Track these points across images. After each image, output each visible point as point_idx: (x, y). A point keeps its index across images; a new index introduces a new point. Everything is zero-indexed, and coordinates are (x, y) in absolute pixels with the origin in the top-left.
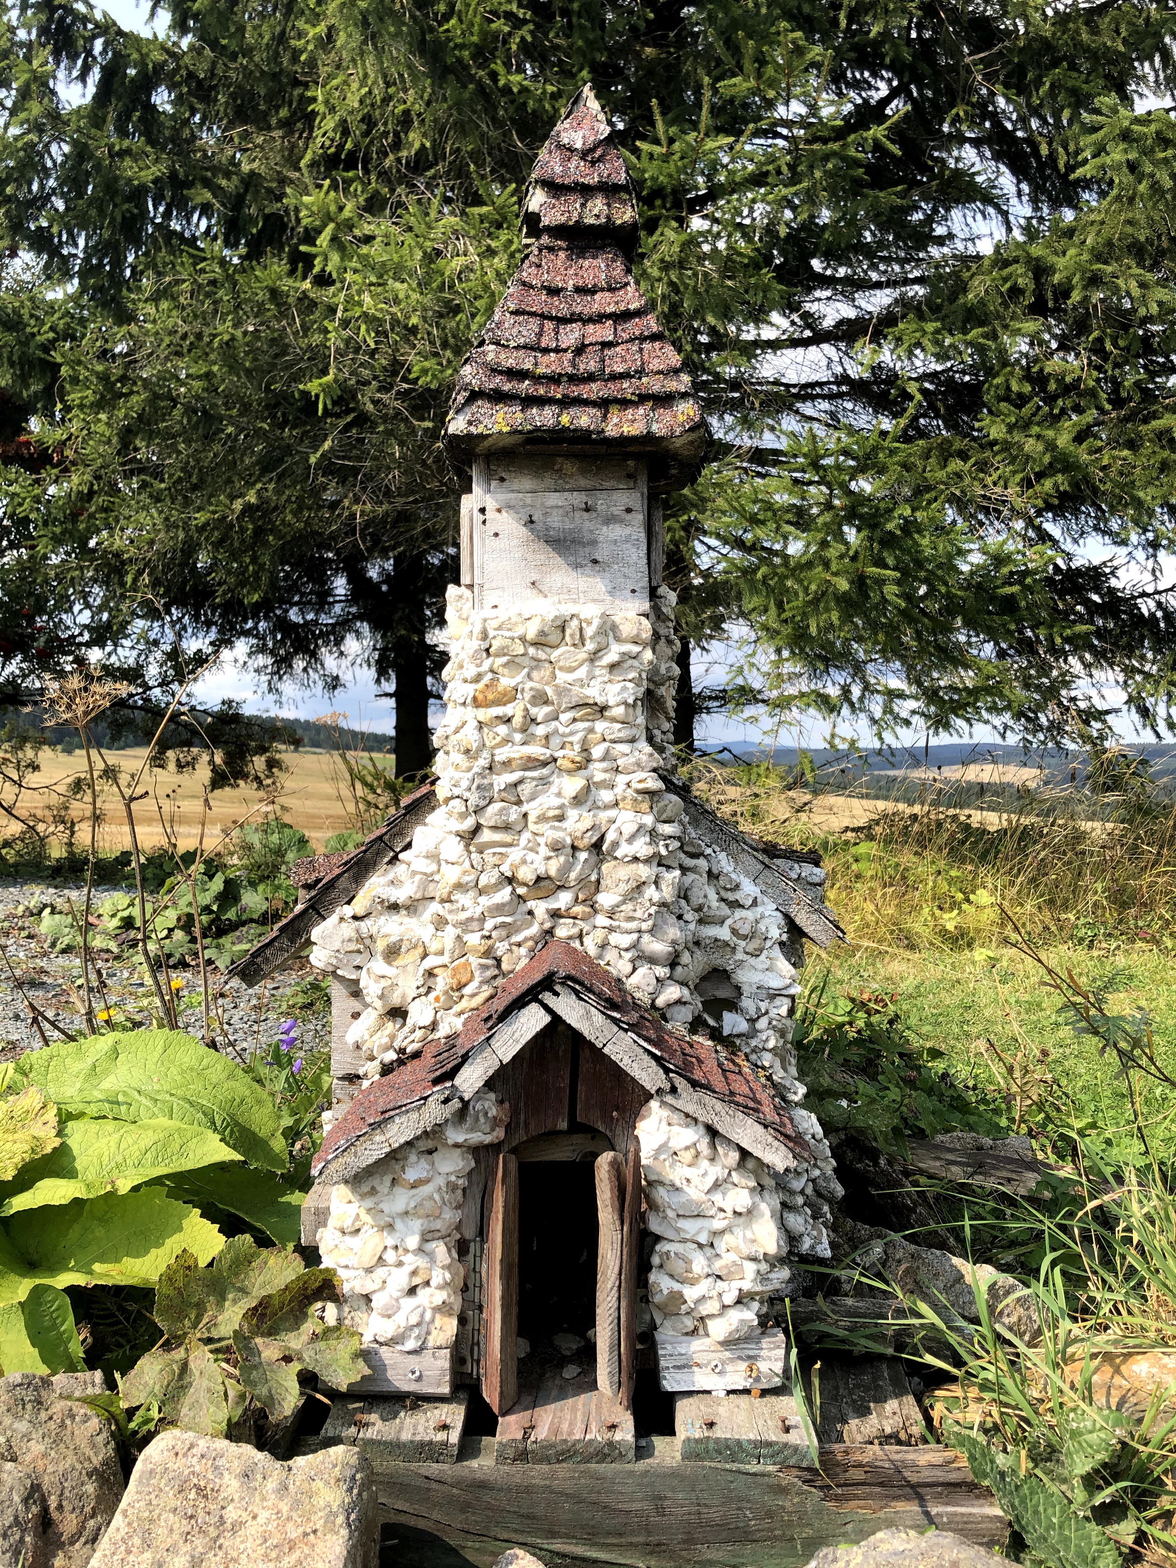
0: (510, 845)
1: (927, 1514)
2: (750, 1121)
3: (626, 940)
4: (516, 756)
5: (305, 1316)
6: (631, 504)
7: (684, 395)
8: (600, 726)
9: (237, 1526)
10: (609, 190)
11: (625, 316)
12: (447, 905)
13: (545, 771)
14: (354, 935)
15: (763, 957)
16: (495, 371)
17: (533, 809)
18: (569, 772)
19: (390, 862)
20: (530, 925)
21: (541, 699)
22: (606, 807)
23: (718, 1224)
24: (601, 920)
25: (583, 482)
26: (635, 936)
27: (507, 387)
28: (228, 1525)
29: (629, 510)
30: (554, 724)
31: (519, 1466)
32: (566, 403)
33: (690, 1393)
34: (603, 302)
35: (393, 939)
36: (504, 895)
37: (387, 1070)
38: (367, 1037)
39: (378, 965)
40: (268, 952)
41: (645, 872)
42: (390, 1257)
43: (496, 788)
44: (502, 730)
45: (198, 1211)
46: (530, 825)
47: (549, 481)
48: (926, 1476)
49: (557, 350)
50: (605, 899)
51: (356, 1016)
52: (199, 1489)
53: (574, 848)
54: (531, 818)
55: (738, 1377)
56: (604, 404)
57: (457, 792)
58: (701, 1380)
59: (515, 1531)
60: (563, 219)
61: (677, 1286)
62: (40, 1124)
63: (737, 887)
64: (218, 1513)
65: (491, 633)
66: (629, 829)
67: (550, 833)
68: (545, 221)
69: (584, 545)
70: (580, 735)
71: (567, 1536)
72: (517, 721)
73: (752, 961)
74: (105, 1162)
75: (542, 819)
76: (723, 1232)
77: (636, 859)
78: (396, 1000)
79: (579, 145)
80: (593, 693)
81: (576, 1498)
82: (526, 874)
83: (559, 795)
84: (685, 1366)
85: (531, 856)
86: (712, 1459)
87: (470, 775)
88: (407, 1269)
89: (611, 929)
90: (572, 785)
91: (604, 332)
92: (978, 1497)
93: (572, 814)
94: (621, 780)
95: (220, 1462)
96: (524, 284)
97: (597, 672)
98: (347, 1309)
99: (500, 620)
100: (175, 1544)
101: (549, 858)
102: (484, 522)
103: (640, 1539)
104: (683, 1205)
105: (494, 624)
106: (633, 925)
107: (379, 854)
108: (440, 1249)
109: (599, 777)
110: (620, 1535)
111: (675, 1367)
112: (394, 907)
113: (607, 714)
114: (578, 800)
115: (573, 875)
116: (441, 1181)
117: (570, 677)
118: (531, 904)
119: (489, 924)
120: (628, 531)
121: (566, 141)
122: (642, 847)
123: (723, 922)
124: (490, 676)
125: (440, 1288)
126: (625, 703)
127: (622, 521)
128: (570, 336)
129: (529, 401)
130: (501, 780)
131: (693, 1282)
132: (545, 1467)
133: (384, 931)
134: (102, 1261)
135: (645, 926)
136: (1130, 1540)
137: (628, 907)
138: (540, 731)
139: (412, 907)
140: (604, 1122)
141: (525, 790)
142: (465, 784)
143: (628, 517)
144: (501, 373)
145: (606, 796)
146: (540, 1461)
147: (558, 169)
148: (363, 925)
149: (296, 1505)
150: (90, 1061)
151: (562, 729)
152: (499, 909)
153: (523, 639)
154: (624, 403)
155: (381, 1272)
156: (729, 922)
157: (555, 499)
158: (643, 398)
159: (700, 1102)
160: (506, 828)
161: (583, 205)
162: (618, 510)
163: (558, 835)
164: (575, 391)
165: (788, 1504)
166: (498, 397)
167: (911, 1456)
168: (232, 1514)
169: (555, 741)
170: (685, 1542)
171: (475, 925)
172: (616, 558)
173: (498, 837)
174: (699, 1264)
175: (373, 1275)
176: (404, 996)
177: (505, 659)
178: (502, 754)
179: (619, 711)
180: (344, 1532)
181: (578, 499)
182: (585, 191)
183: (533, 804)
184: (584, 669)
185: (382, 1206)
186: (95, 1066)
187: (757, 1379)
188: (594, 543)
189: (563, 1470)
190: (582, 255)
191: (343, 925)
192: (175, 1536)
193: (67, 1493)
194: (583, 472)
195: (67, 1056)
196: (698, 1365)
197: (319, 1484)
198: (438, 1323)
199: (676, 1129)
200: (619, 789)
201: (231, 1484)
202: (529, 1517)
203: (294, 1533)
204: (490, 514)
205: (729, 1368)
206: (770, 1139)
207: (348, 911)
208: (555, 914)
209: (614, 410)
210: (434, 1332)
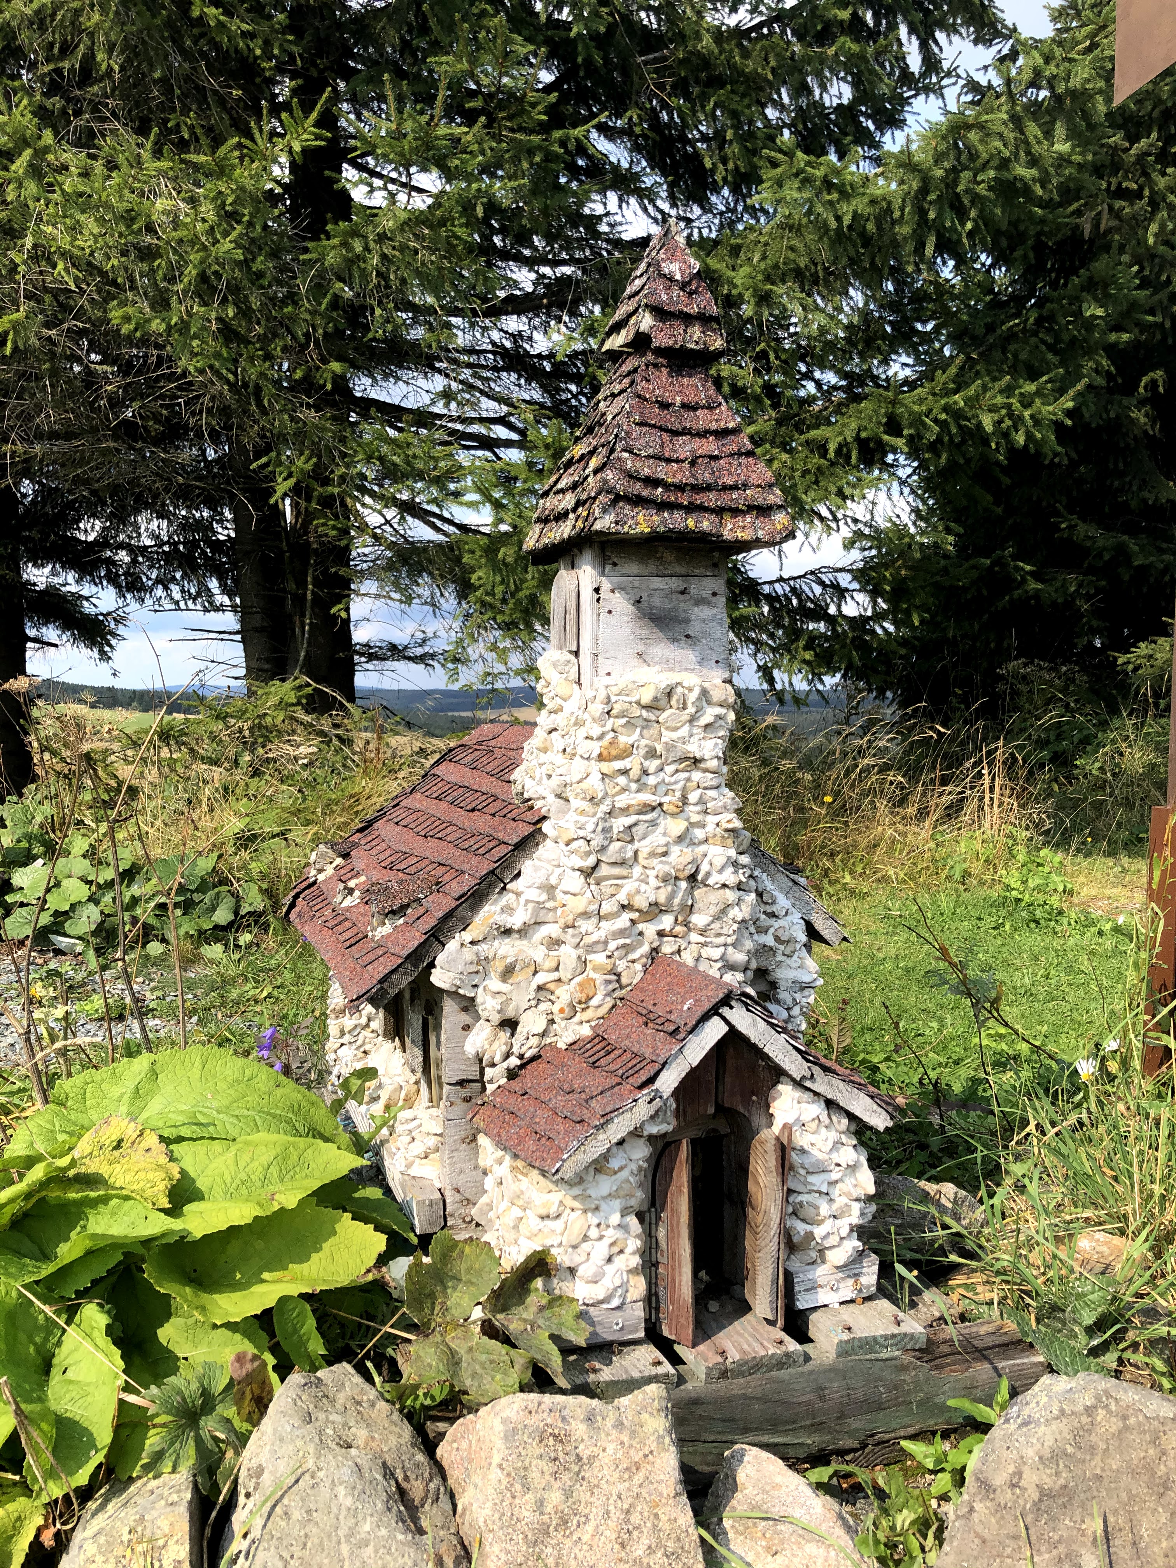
0: (625, 878)
1: (996, 1369)
2: (862, 1095)
3: (716, 953)
4: (633, 802)
5: (527, 1291)
6: (716, 590)
7: (780, 507)
8: (696, 776)
9: (592, 1458)
10: (704, 319)
11: (723, 433)
12: (570, 930)
13: (654, 814)
14: (475, 958)
15: (795, 958)
16: (632, 476)
17: (644, 847)
18: (673, 815)
19: (499, 893)
20: (641, 944)
21: (652, 754)
22: (701, 843)
23: (835, 1176)
24: (694, 937)
25: (679, 570)
26: (722, 949)
27: (645, 493)
28: (585, 1460)
29: (714, 594)
30: (662, 774)
31: (723, 1383)
32: (691, 509)
33: (815, 1309)
34: (703, 420)
35: (509, 960)
36: (625, 919)
37: (512, 1075)
38: (487, 1046)
39: (494, 983)
40: (394, 977)
41: (731, 896)
42: (594, 1233)
43: (615, 831)
44: (622, 780)
45: (348, 1216)
46: (640, 859)
47: (652, 567)
48: (989, 1342)
49: (677, 461)
50: (699, 919)
51: (467, 1028)
52: (555, 1436)
53: (676, 878)
54: (641, 856)
55: (847, 1291)
56: (719, 511)
57: (582, 833)
58: (823, 1297)
59: (720, 1433)
60: (671, 342)
61: (809, 1228)
62: (140, 1151)
63: (774, 903)
64: (573, 1453)
65: (613, 699)
66: (719, 862)
67: (660, 867)
68: (655, 343)
69: (680, 622)
70: (682, 783)
71: (756, 1430)
72: (635, 773)
73: (788, 961)
74: (228, 1181)
75: (652, 855)
76: (836, 1182)
77: (724, 886)
78: (510, 1013)
79: (678, 277)
80: (693, 748)
81: (763, 1399)
82: (641, 902)
83: (665, 834)
84: (813, 1288)
85: (643, 887)
86: (856, 1354)
87: (595, 820)
88: (607, 1241)
89: (704, 945)
90: (676, 826)
91: (710, 446)
92: (1023, 1351)
93: (675, 850)
94: (711, 820)
95: (565, 1413)
96: (639, 396)
97: (695, 731)
98: (555, 1281)
99: (620, 687)
100: (549, 1483)
101: (658, 888)
102: (598, 600)
103: (808, 1422)
104: (813, 1165)
105: (615, 690)
106: (721, 940)
107: (491, 885)
108: (633, 1221)
109: (695, 818)
110: (794, 1422)
111: (806, 1290)
112: (508, 932)
113: (702, 765)
114: (680, 839)
115: (677, 901)
116: (633, 1166)
117: (675, 735)
118: (641, 926)
119: (612, 945)
120: (714, 611)
121: (667, 271)
122: (730, 877)
123: (766, 932)
124: (612, 734)
125: (634, 1253)
126: (718, 758)
127: (709, 603)
128: (685, 448)
129: (663, 506)
130: (619, 823)
131: (819, 1223)
132: (742, 1380)
133: (501, 952)
134: (270, 1270)
135: (730, 940)
136: (1114, 1365)
137: (716, 925)
138: (652, 780)
139: (524, 932)
140: (743, 1106)
141: (638, 831)
142: (590, 827)
143: (714, 599)
144: (639, 480)
145: (699, 834)
146: (737, 1377)
147: (665, 297)
148: (482, 948)
149: (633, 1434)
150: (131, 1085)
151: (667, 779)
152: (622, 933)
153: (638, 703)
154: (735, 512)
155: (586, 1246)
156: (772, 931)
157: (658, 583)
158: (751, 508)
159: (830, 1084)
160: (622, 863)
161: (685, 331)
162: (706, 594)
163: (667, 868)
164: (698, 499)
165: (907, 1378)
166: (638, 501)
167: (974, 1329)
168: (585, 1451)
169: (662, 789)
170: (838, 1418)
171: (600, 947)
172: (706, 635)
173: (617, 871)
174: (824, 1209)
175: (579, 1250)
176: (517, 1009)
177: (624, 720)
178: (622, 801)
179: (713, 764)
180: (673, 1449)
181: (676, 583)
182: (687, 319)
183: (643, 843)
184: (687, 727)
185: (589, 1192)
186: (137, 1090)
187: (860, 1291)
188: (687, 621)
189: (754, 1380)
190: (679, 374)
191: (465, 950)
192: (547, 1477)
193: (407, 1465)
194: (679, 560)
195: (103, 1081)
196: (821, 1286)
197: (645, 1416)
198: (632, 1283)
199: (804, 1105)
200: (710, 828)
201: (579, 1429)
202: (732, 1420)
203: (637, 1457)
204: (604, 593)
205: (842, 1285)
206: (875, 1106)
207: (467, 936)
208: (661, 934)
209: (727, 516)
210: (631, 1290)
